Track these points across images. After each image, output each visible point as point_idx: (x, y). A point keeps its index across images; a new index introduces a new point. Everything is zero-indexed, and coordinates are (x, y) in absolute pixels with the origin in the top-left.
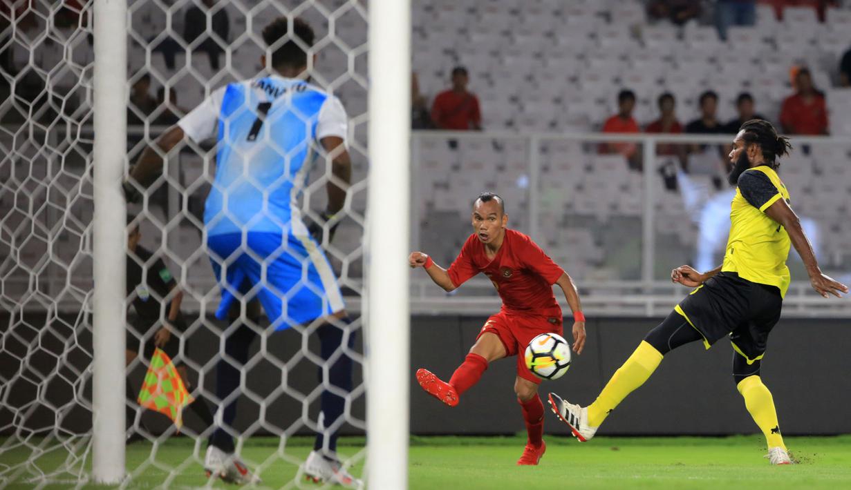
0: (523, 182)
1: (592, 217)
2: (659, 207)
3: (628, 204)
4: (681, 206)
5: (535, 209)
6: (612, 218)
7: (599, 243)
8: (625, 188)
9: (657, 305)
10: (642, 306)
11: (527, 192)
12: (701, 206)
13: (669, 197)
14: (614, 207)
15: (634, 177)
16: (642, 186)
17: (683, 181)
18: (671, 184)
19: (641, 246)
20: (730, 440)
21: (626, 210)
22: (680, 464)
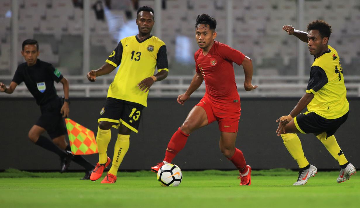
0: (9, 14)
1: (51, 36)
2: (93, 30)
3: (74, 28)
4: (107, 29)
5: (16, 31)
6: (63, 36)
7: (56, 53)
8: (72, 18)
9: (92, 90)
10: (83, 91)
11: (11, 20)
12: (119, 29)
13: (100, 23)
14: (65, 30)
15: (78, 11)
16: (83, 17)
17: (108, 13)
18: (100, 15)
19: (82, 54)
20: (138, 173)
21: (73, 32)
22: (107, 188)
